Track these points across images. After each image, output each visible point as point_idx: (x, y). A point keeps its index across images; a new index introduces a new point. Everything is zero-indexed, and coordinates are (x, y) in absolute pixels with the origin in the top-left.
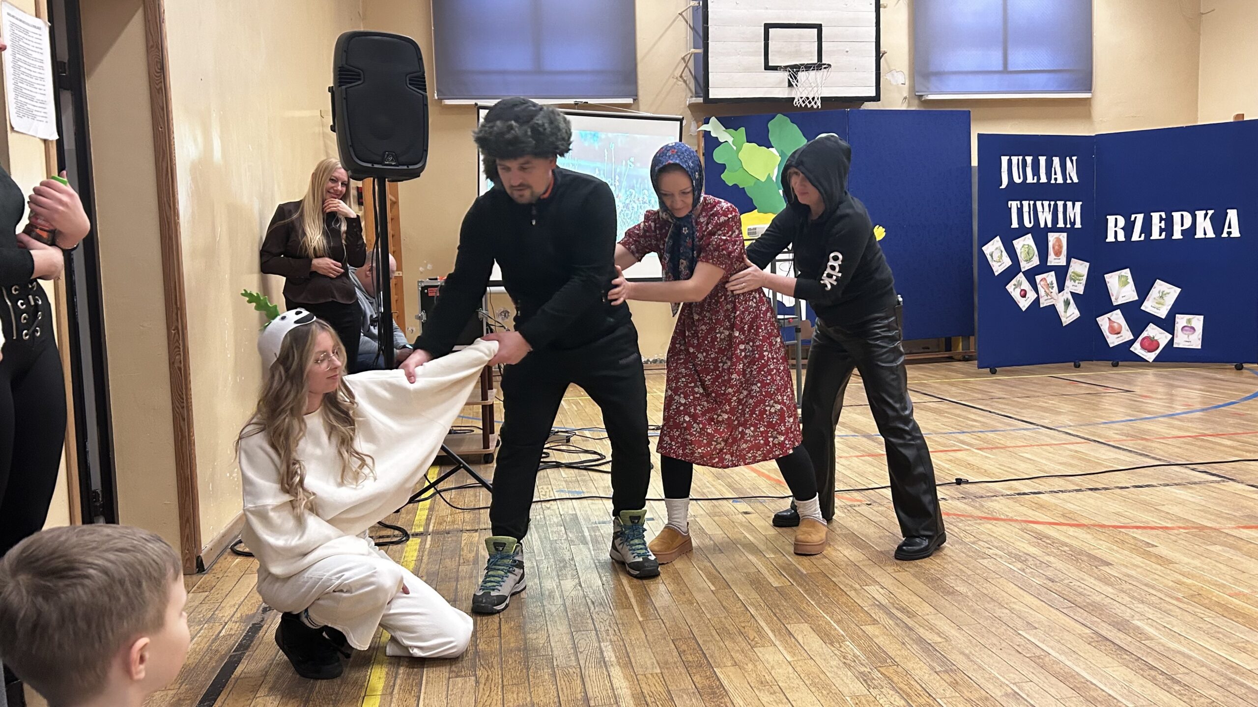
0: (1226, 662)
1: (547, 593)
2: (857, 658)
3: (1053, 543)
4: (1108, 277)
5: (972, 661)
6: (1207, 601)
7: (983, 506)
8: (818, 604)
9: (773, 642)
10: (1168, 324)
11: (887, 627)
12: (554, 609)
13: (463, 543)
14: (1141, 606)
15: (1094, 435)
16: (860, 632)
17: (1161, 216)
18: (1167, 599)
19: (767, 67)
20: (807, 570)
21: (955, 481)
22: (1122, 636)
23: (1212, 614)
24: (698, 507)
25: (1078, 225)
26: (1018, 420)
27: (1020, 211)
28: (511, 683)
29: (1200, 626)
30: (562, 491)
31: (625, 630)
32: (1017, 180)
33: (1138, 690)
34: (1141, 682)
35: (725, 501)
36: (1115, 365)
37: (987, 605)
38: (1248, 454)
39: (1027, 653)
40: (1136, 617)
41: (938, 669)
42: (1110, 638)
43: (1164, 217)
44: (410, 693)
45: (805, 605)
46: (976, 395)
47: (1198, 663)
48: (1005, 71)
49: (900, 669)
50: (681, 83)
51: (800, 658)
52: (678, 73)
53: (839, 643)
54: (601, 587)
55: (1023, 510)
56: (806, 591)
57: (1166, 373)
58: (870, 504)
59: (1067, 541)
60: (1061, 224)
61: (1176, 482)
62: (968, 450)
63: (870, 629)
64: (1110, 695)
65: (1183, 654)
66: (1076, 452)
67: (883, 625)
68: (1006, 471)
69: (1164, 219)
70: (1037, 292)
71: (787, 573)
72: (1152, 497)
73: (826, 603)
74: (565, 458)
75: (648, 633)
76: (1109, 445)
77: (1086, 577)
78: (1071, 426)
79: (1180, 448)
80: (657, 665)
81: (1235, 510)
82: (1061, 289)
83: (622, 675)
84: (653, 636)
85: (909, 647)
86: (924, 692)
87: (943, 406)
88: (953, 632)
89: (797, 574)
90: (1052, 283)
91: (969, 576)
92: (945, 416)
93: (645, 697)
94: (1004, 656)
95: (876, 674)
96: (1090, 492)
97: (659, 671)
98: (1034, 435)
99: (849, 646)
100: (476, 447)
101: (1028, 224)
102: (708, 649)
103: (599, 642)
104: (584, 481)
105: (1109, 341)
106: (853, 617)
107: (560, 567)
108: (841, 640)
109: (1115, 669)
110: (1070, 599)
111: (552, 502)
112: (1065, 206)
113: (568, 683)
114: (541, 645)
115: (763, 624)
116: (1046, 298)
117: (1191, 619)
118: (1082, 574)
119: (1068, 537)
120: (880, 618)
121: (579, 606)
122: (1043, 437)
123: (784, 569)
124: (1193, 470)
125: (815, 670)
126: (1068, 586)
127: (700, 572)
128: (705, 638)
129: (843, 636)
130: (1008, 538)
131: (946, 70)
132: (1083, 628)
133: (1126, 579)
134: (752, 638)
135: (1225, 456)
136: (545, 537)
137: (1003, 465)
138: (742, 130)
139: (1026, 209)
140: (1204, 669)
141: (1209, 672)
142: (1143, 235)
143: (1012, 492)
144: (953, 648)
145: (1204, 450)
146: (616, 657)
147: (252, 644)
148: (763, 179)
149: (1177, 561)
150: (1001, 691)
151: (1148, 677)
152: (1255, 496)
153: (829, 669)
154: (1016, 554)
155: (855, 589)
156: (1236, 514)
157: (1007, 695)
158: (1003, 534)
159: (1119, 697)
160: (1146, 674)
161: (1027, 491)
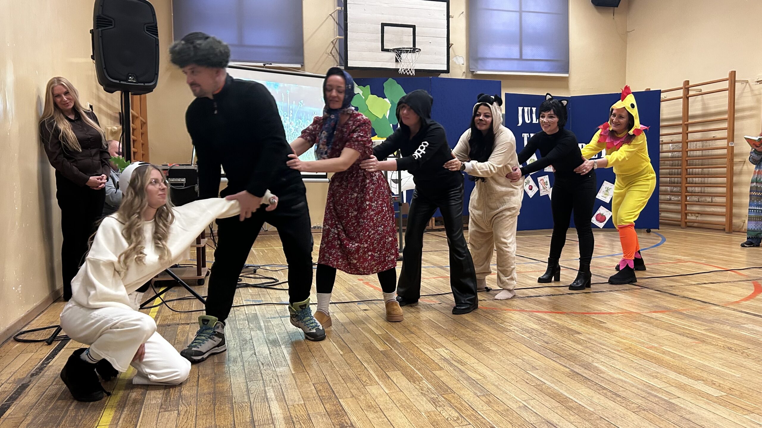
0: (646, 384)
1: (232, 359)
2: (429, 389)
3: (548, 322)
5: (499, 389)
6: (634, 351)
8: (407, 360)
9: (378, 383)
11: (449, 372)
12: (236, 368)
13: (178, 331)
14: (597, 355)
15: (570, 266)
16: (432, 375)
18: (612, 351)
19: (383, 50)
20: (401, 341)
22: (587, 372)
23: (638, 358)
24: (335, 308)
26: (528, 258)
28: (202, 413)
29: (631, 365)
30: (248, 300)
31: (282, 379)
32: (528, 121)
33: (597, 401)
34: (598, 396)
35: (353, 304)
37: (509, 357)
39: (532, 383)
40: (595, 361)
41: (479, 394)
42: (580, 373)
44: (131, 423)
45: (398, 360)
47: (630, 385)
48: (521, 59)
49: (456, 395)
50: (331, 57)
51: (394, 391)
52: (329, 50)
53: (419, 381)
54: (269, 355)
55: (531, 305)
56: (400, 352)
57: (609, 234)
58: (440, 304)
59: (555, 321)
63: (438, 373)
64: (580, 405)
65: (622, 380)
67: (446, 371)
70: (538, 187)
71: (389, 343)
73: (411, 359)
74: (253, 282)
75: (298, 380)
77: (566, 340)
80: (302, 399)
81: (648, 303)
83: (278, 406)
84: (301, 382)
85: (461, 382)
86: (470, 408)
88: (488, 373)
89: (395, 343)
90: (547, 182)
91: (498, 341)
93: (292, 418)
94: (518, 385)
95: (441, 399)
96: (568, 296)
97: (303, 402)
98: (536, 266)
99: (425, 383)
100: (192, 274)
102: (336, 388)
103: (265, 387)
104: (264, 295)
106: (428, 366)
107: (242, 344)
108: (420, 380)
109: (583, 390)
110: (557, 353)
111: (241, 307)
113: (241, 413)
114: (225, 390)
115: (372, 372)
117: (626, 361)
118: (564, 339)
119: (556, 319)
120: (444, 366)
121: (253, 366)
123: (387, 341)
125: (403, 397)
126: (556, 345)
127: (334, 344)
128: (334, 382)
129: (421, 377)
130: (521, 321)
131: (487, 57)
132: (565, 368)
133: (589, 341)
134: (364, 381)
136: (234, 327)
138: (368, 86)
140: (634, 388)
141: (637, 390)
143: (524, 296)
144: (488, 382)
146: (275, 395)
147: (20, 397)
148: (381, 117)
149: (618, 331)
150: (516, 405)
151: (602, 394)
152: (659, 296)
153: (412, 397)
154: (526, 329)
155: (430, 351)
156: (649, 305)
157: (520, 407)
158: (519, 318)
159: (585, 406)
160: (601, 392)
161: (532, 295)
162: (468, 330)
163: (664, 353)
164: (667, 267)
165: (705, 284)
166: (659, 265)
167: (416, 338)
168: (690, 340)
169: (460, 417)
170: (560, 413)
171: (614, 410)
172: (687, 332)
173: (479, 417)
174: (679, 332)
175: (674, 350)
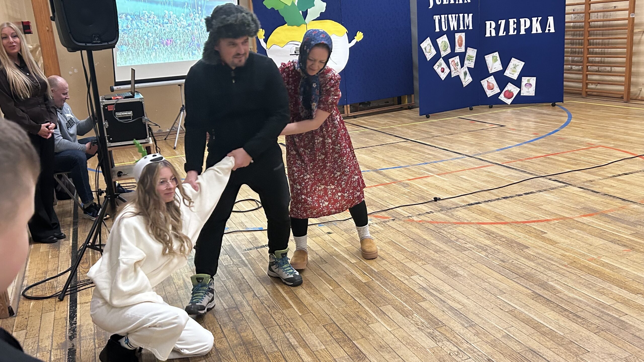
0: (597, 301)
1: (239, 303)
2: (423, 324)
3: (496, 236)
4: (486, 57)
5: (480, 318)
7: (453, 215)
8: (391, 292)
9: (377, 320)
10: (518, 83)
11: (432, 302)
12: (248, 314)
14: (549, 272)
15: (494, 160)
16: (419, 307)
17: (514, 21)
18: (561, 266)
20: (377, 269)
21: (433, 199)
22: (547, 292)
23: (584, 273)
25: (471, 28)
26: (452, 152)
27: (440, 21)
29: (580, 281)
31: (294, 323)
32: (438, 3)
33: (562, 324)
34: (563, 319)
35: (314, 226)
36: (491, 107)
37: (476, 281)
38: (573, 166)
39: (505, 309)
40: (550, 280)
41: (466, 325)
42: (541, 294)
43: (516, 21)
45: (384, 293)
46: (424, 135)
47: (585, 304)
49: (447, 328)
51: (394, 328)
53: (411, 315)
54: (269, 296)
55: (474, 215)
56: (381, 283)
57: (518, 111)
58: (394, 220)
59: (502, 234)
60: (462, 28)
61: (544, 189)
62: (431, 176)
63: (423, 304)
64: (551, 329)
65: (577, 299)
66: (489, 172)
67: (429, 301)
68: (457, 189)
69: (516, 23)
70: (449, 68)
71: (368, 273)
72: (535, 200)
73: (395, 290)
75: (308, 322)
76: (504, 166)
77: (519, 257)
78: (480, 154)
79: (539, 164)
80: (321, 344)
81: (577, 205)
82: (462, 66)
83: (305, 353)
84: (312, 324)
85: (447, 313)
86: (465, 341)
87: (408, 145)
88: (465, 301)
89: (372, 272)
90: (457, 63)
91: (462, 263)
92: (412, 152)
94: (495, 312)
95: (437, 333)
96: (504, 200)
97: (324, 347)
98: (463, 162)
99: (417, 317)
101: (444, 29)
102: (345, 329)
103: (284, 333)
105: (487, 94)
106: (412, 298)
107: (238, 284)
109: (549, 313)
110: (515, 272)
112: (464, 16)
114: (252, 340)
115: (367, 308)
116: (455, 71)
117: (575, 278)
118: (517, 256)
119: (502, 232)
120: (426, 296)
121: (262, 310)
122: (469, 163)
123: (365, 270)
124: (550, 179)
125: (405, 334)
126: (512, 264)
127: (319, 277)
128: (340, 323)
129: (411, 311)
130: (473, 236)
132: (527, 290)
133: (538, 256)
134: (365, 319)
135: (563, 169)
137: (455, 186)
139: (443, 20)
140: (588, 307)
141: (592, 309)
142: (505, 32)
143: (465, 204)
144: (469, 311)
145: (551, 165)
146: (297, 341)
148: (289, 5)
149: (559, 242)
150: (500, 334)
151: (565, 316)
152: (583, 194)
153: (412, 333)
154: (480, 246)
155: (407, 279)
156: (577, 207)
157: (503, 336)
158: (469, 233)
159: (555, 330)
160: (563, 314)
161: (473, 202)
162: (431, 251)
163: (604, 265)
164: (581, 155)
165: (619, 175)
166: (575, 153)
167: (389, 265)
168: (622, 248)
169: (459, 351)
170: (537, 339)
171: (579, 332)
172: (617, 238)
173: (475, 350)
174: (610, 240)
175: (610, 261)
